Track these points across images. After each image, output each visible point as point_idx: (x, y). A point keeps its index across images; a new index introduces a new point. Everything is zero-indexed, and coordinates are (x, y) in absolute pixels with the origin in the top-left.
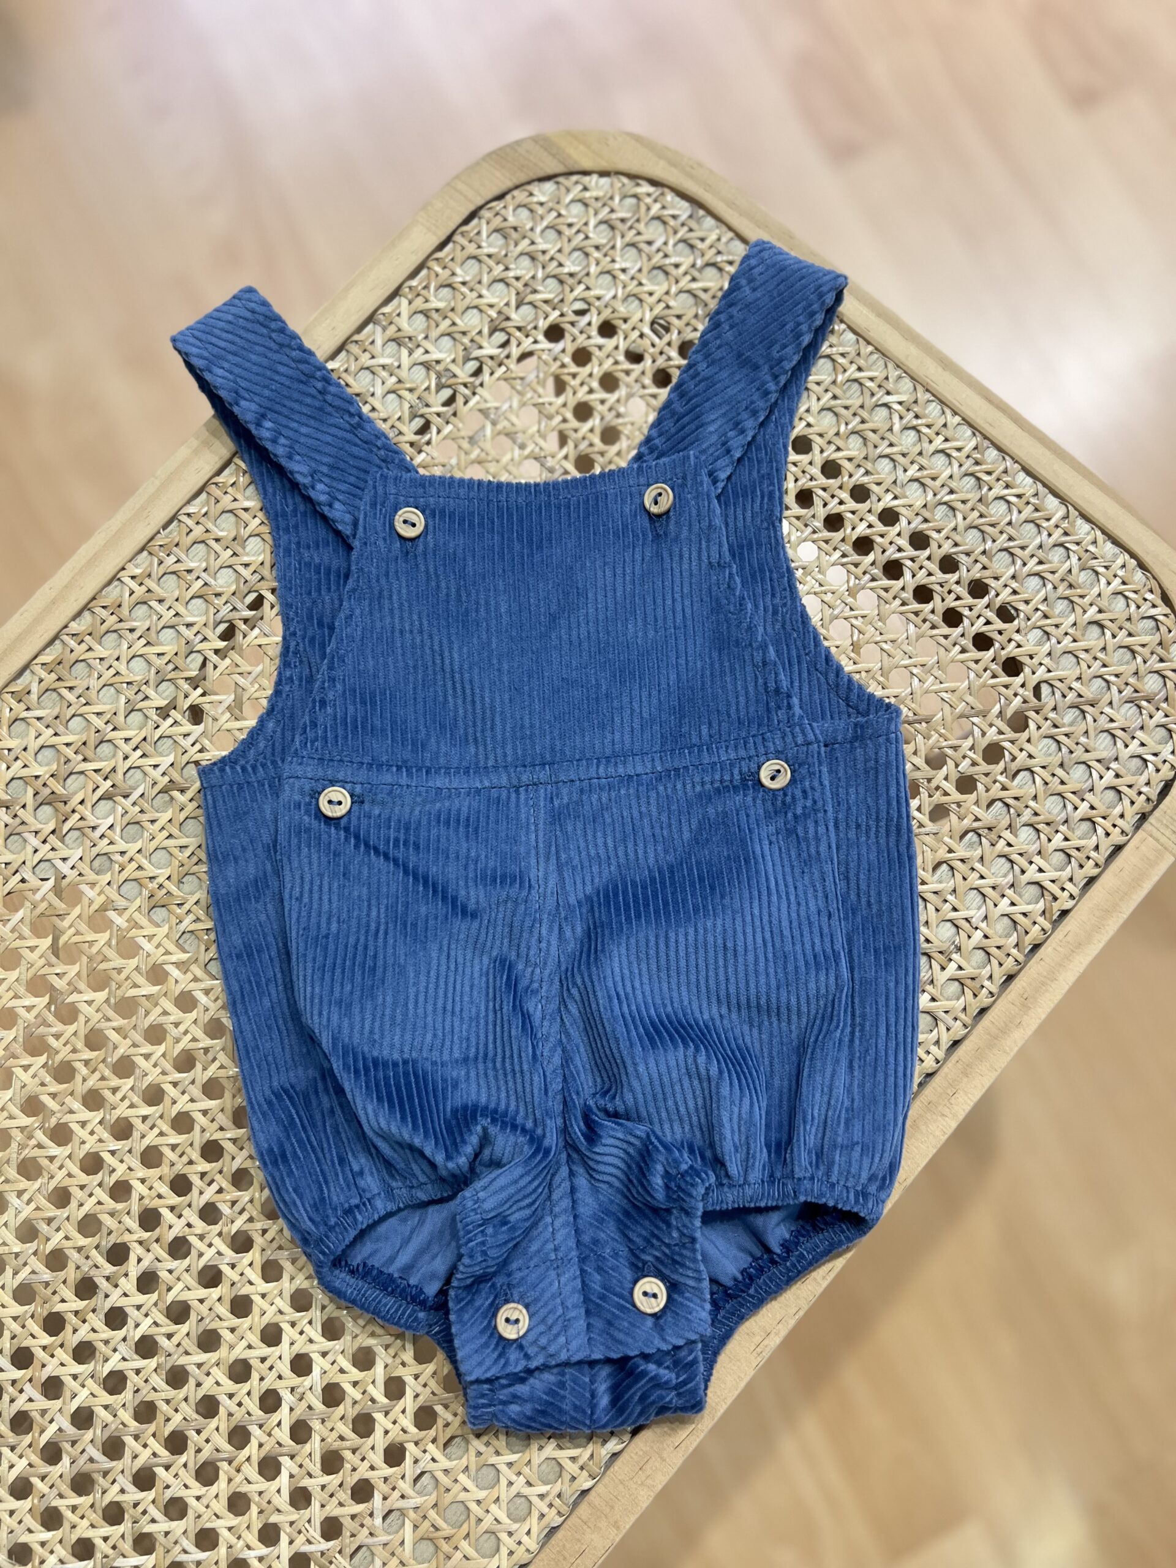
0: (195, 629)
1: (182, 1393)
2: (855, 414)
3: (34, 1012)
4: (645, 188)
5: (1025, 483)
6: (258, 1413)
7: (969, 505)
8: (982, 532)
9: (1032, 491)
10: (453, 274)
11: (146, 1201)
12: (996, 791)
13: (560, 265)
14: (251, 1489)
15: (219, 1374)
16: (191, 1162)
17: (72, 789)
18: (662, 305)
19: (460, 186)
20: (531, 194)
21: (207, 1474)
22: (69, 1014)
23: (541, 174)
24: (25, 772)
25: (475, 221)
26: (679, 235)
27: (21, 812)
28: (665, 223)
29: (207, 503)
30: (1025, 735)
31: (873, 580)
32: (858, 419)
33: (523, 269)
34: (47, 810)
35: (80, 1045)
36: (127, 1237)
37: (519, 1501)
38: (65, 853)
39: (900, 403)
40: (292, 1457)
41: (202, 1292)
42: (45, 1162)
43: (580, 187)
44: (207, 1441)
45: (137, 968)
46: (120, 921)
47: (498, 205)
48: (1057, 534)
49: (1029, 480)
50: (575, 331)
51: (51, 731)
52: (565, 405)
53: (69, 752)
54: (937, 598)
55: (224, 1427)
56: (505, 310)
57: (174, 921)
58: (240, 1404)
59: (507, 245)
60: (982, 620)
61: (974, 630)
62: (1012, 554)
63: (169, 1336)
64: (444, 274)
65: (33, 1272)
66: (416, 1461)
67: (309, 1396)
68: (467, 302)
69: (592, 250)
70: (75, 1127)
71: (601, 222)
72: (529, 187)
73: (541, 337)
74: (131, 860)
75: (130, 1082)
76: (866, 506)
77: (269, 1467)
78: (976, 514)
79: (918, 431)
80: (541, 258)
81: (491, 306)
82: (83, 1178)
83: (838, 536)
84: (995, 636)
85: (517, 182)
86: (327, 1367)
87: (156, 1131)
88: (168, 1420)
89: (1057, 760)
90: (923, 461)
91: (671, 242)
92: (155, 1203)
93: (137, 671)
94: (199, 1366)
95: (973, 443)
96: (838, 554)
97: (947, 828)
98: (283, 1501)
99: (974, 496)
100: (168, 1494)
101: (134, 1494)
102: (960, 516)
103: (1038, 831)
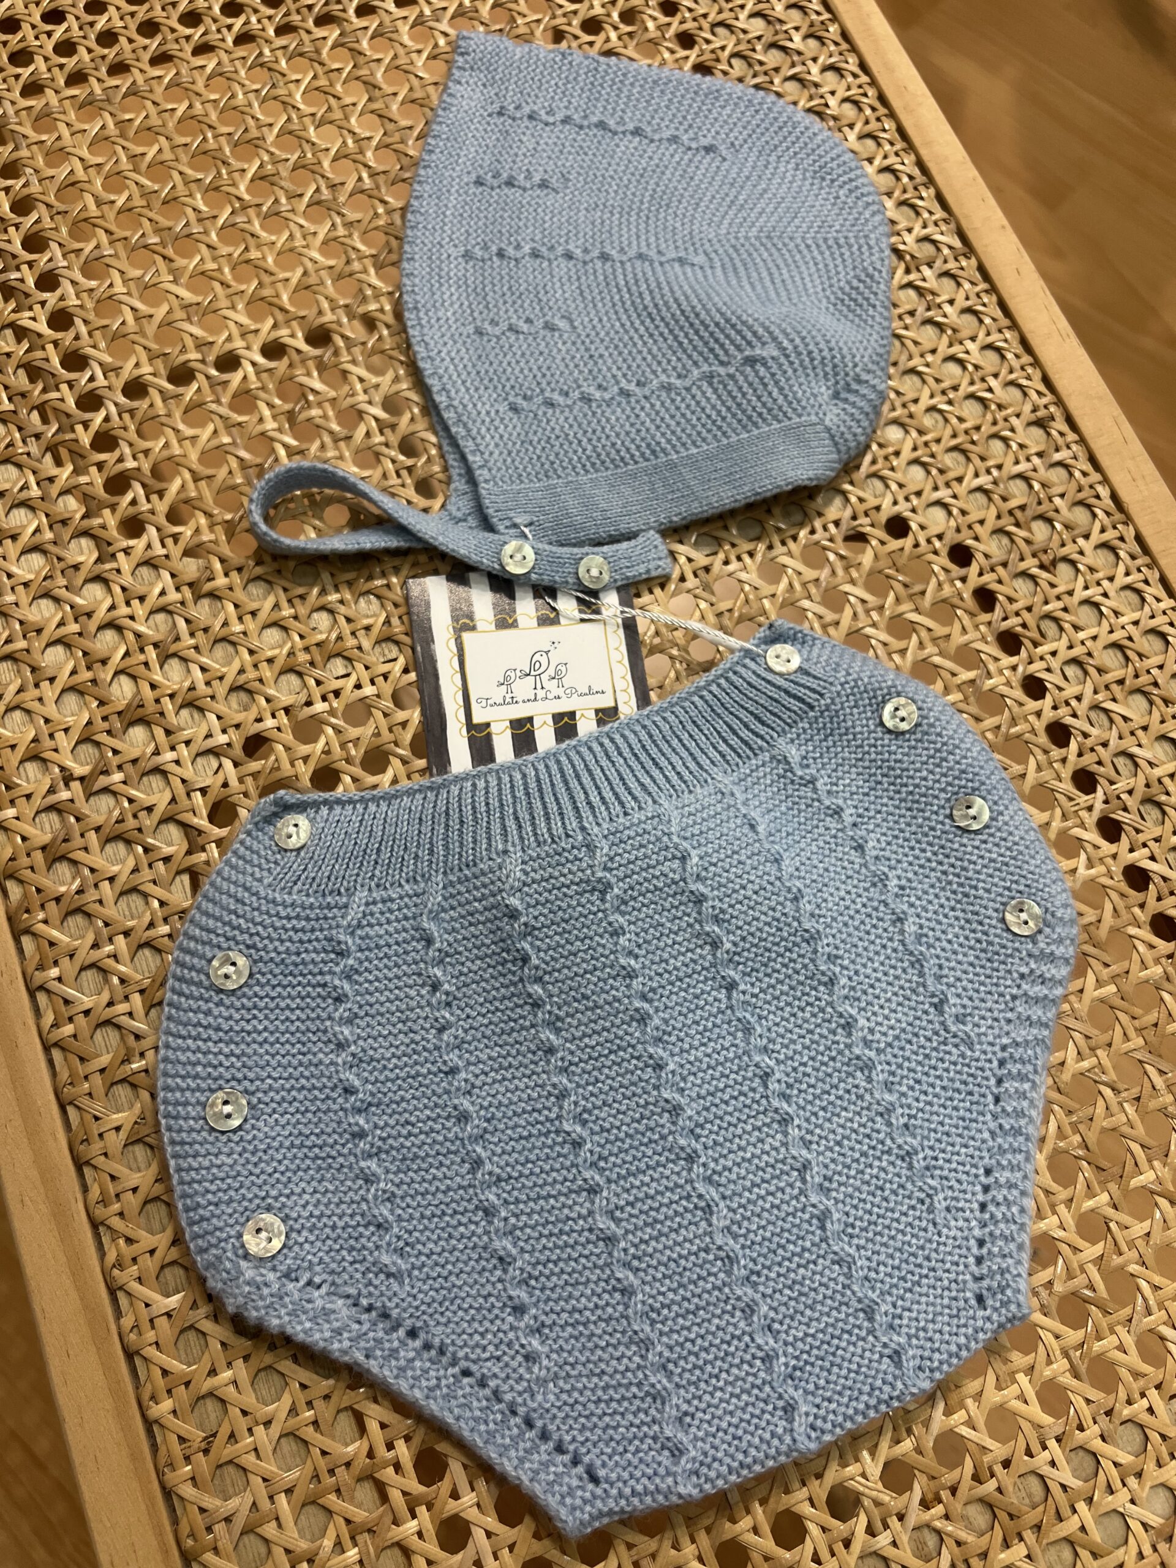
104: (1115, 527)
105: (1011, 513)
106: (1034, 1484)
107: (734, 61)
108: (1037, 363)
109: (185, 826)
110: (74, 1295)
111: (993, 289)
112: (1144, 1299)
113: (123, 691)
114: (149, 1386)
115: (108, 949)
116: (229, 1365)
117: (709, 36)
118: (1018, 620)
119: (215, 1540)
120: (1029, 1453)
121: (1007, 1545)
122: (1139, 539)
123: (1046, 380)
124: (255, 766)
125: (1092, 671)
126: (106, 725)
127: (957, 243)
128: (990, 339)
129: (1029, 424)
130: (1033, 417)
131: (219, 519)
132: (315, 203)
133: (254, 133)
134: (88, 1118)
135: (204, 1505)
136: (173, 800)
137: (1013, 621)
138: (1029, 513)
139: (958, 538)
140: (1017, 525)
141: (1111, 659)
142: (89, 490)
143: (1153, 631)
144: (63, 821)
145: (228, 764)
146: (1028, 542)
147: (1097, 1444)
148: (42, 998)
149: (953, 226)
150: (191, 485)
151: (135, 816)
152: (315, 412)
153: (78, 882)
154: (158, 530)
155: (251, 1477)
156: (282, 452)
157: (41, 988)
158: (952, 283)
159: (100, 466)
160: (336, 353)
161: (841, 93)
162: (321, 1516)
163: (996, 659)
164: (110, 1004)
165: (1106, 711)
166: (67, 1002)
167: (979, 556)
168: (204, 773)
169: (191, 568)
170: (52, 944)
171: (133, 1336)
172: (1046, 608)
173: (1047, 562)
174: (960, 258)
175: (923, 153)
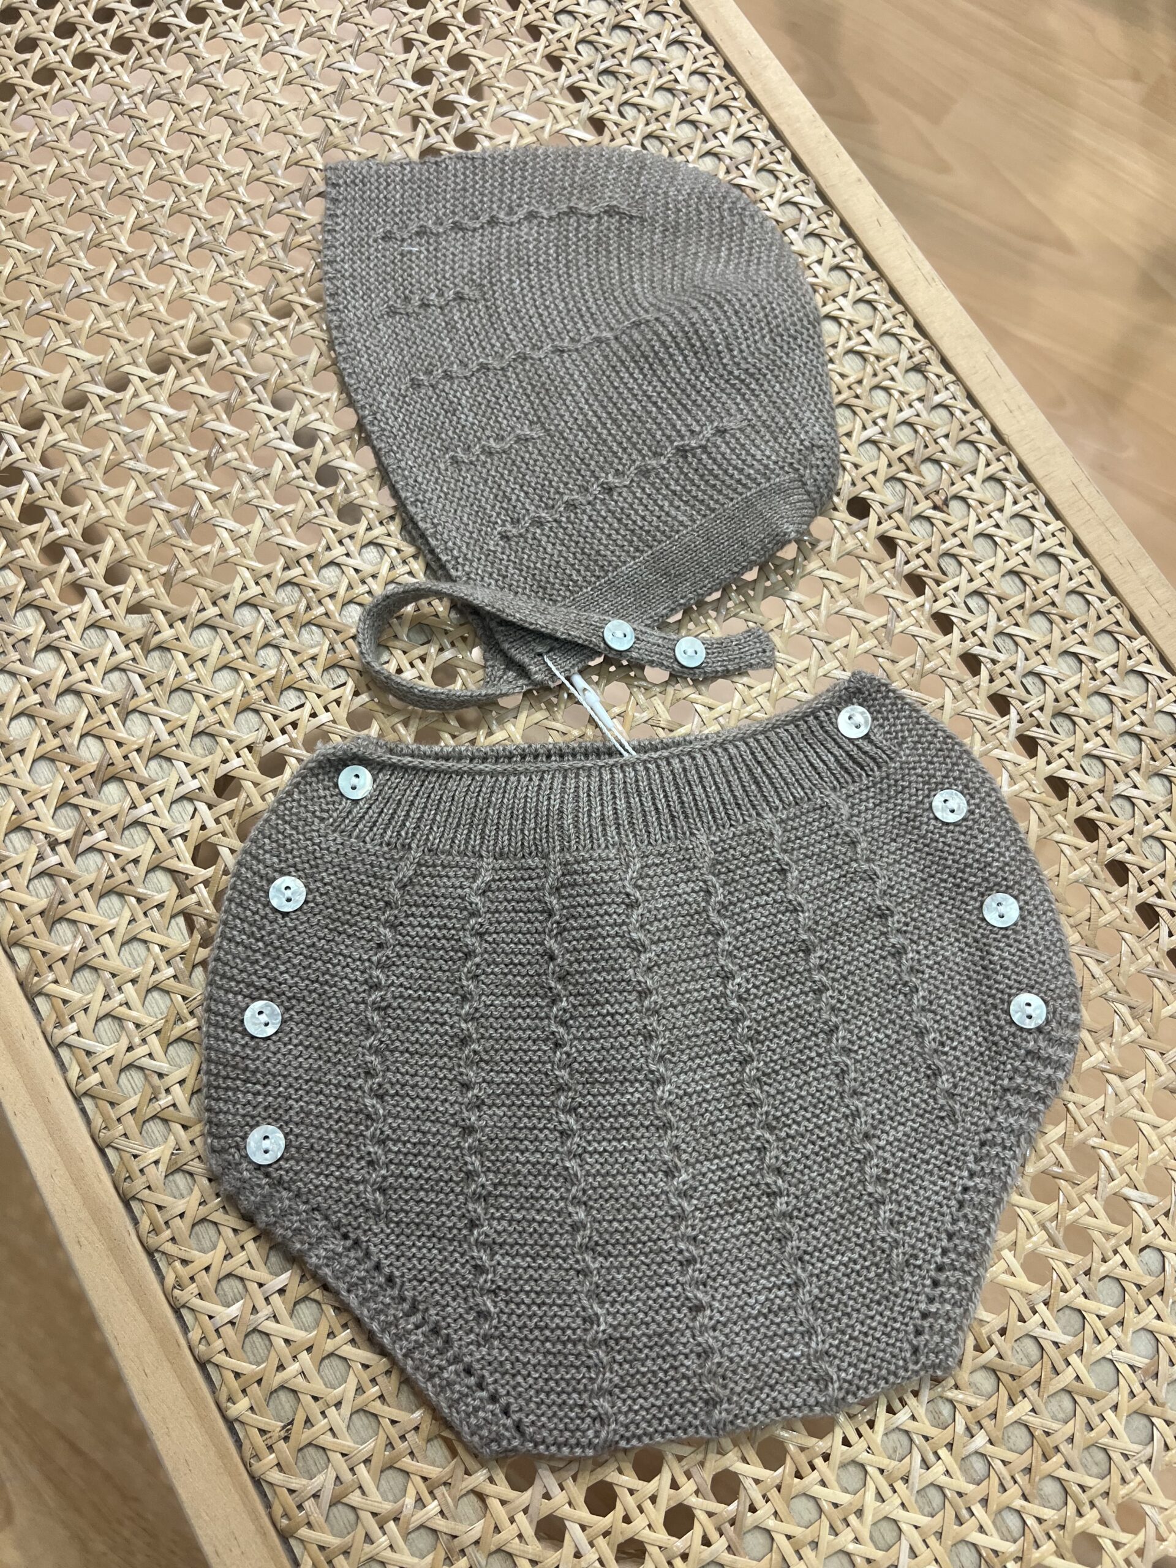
104: (998, 460)
105: (900, 460)
106: (1030, 1345)
107: (580, 47)
108: (907, 310)
109: (173, 872)
110: (140, 1317)
111: (858, 243)
112: (1107, 1167)
113: (91, 753)
114: (224, 1388)
115: (119, 998)
116: (295, 1358)
117: (555, 26)
118: (920, 562)
119: (308, 1516)
120: (1022, 1319)
121: (1012, 1403)
122: (1022, 467)
123: (918, 326)
124: (228, 805)
125: (994, 600)
126: (80, 788)
127: (818, 203)
128: (860, 294)
129: (907, 371)
130: (910, 364)
131: (155, 573)
132: (197, 246)
133: (126, 184)
134: (126, 1156)
135: (293, 1486)
136: (157, 849)
137: (916, 563)
138: (918, 456)
139: (855, 492)
140: (908, 470)
141: (1009, 586)
142: (25, 563)
143: (1045, 554)
144: (56, 884)
145: (202, 807)
146: (919, 485)
147: (1081, 1302)
148: (64, 1053)
149: (812, 185)
150: (122, 543)
151: (123, 870)
152: (231, 455)
153: (79, 940)
154: (99, 592)
155: (330, 1453)
156: (204, 498)
157: (62, 1044)
158: (819, 242)
159: (32, 537)
160: (241, 392)
161: (688, 67)
162: (400, 1478)
163: (904, 602)
164: (130, 1049)
165: (1010, 636)
166: (89, 1053)
167: (876, 506)
168: (181, 819)
169: (136, 624)
170: (65, 1002)
171: (202, 1347)
172: (944, 547)
173: (939, 503)
174: (823, 217)
175: (774, 115)
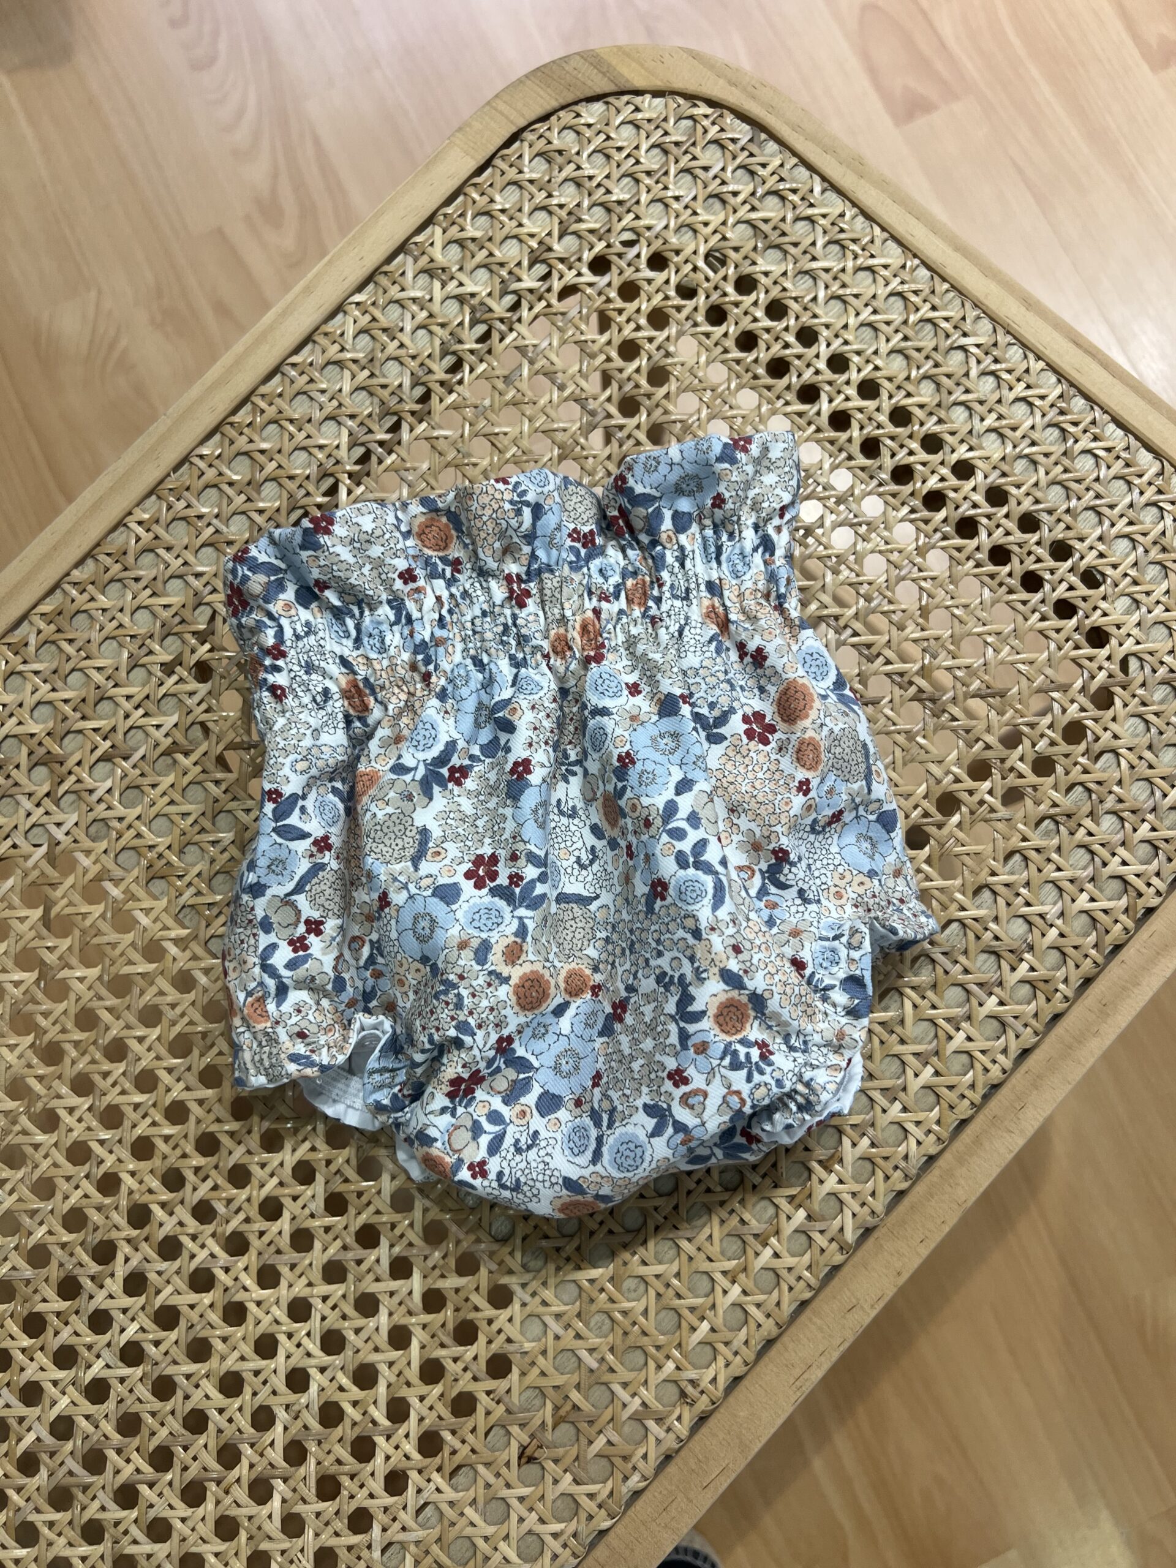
0: (204, 580)
1: (168, 1406)
2: (927, 358)
3: (23, 988)
4: (703, 109)
5: (1115, 436)
6: (249, 1430)
7: (1053, 458)
8: (1067, 488)
9: (1123, 445)
10: (492, 201)
11: (136, 1196)
12: (1076, 774)
13: (608, 192)
14: (240, 1513)
15: (209, 1387)
16: (184, 1156)
17: (69, 750)
18: (718, 236)
19: (501, 106)
20: (578, 115)
21: (193, 1494)
22: (59, 990)
23: (590, 94)
24: (20, 730)
25: (517, 144)
26: (738, 161)
27: (14, 773)
28: (723, 147)
29: (221, 445)
30: (1110, 713)
31: (945, 538)
32: (930, 363)
33: (567, 196)
34: (41, 772)
35: (70, 1025)
36: (114, 1235)
37: (530, 1539)
38: (59, 817)
39: (978, 346)
40: (285, 1480)
41: (193, 1297)
42: (29, 1150)
43: (632, 108)
44: (195, 1458)
45: (133, 944)
46: (115, 892)
47: (542, 127)
48: (1150, 492)
49: (1120, 433)
50: (623, 264)
51: (48, 687)
52: (609, 343)
53: (67, 709)
54: (1015, 560)
55: (212, 1445)
56: (547, 240)
57: (174, 894)
58: (230, 1420)
59: (551, 170)
60: (1064, 585)
61: (1056, 595)
62: (1099, 514)
63: (157, 1343)
64: (482, 201)
65: (14, 1268)
66: (419, 1491)
67: (305, 1414)
68: (506, 231)
69: (642, 176)
70: (62, 1113)
71: (653, 146)
72: (577, 108)
73: (585, 270)
74: (130, 827)
75: (121, 1067)
76: (939, 456)
77: (260, 1491)
78: (1060, 468)
79: (998, 378)
80: (588, 184)
81: (532, 236)
82: (69, 1168)
83: (907, 489)
84: (1080, 603)
85: (563, 102)
86: (325, 1383)
87: (148, 1120)
88: (153, 1434)
89: (1145, 741)
90: (1002, 409)
91: (730, 169)
92: (146, 1198)
93: (142, 624)
94: (188, 1377)
95: (1058, 391)
96: (905, 510)
97: (1021, 814)
98: (274, 1527)
99: (1058, 449)
100: (152, 1514)
101: (115, 1513)
102: (1042, 471)
103: (1122, 819)
104: (600, 1506)
105: (566, 1398)
108: (751, 1366)
111: (816, 1291)
118: (457, 1445)
122: (600, 1535)
123: (734, 1382)
126: (35, 747)
127: (850, 1236)
128: (752, 1310)
129: (674, 1382)
130: (683, 1384)
137: (453, 1440)
138: (575, 1417)
139: (515, 1359)
140: (557, 1408)
145: (43, 850)
146: (542, 1426)
149: (871, 1223)
161: (974, 1047)
163: (408, 1438)
167: (505, 1384)
172: (481, 1468)
173: (528, 1452)
174: (834, 1245)
175: (947, 1155)
